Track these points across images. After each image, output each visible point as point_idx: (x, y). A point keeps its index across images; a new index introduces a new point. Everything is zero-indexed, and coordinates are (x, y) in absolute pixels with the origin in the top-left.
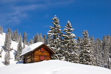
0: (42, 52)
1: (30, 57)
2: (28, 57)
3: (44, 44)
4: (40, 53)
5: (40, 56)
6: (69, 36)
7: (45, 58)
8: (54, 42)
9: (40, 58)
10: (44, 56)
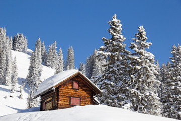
0: (75, 90)
1: (51, 98)
2: (49, 99)
3: (79, 74)
4: (72, 91)
5: (70, 97)
6: (140, 58)
7: (80, 102)
8: (111, 70)
9: (70, 100)
10: (79, 97)
